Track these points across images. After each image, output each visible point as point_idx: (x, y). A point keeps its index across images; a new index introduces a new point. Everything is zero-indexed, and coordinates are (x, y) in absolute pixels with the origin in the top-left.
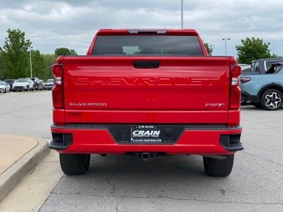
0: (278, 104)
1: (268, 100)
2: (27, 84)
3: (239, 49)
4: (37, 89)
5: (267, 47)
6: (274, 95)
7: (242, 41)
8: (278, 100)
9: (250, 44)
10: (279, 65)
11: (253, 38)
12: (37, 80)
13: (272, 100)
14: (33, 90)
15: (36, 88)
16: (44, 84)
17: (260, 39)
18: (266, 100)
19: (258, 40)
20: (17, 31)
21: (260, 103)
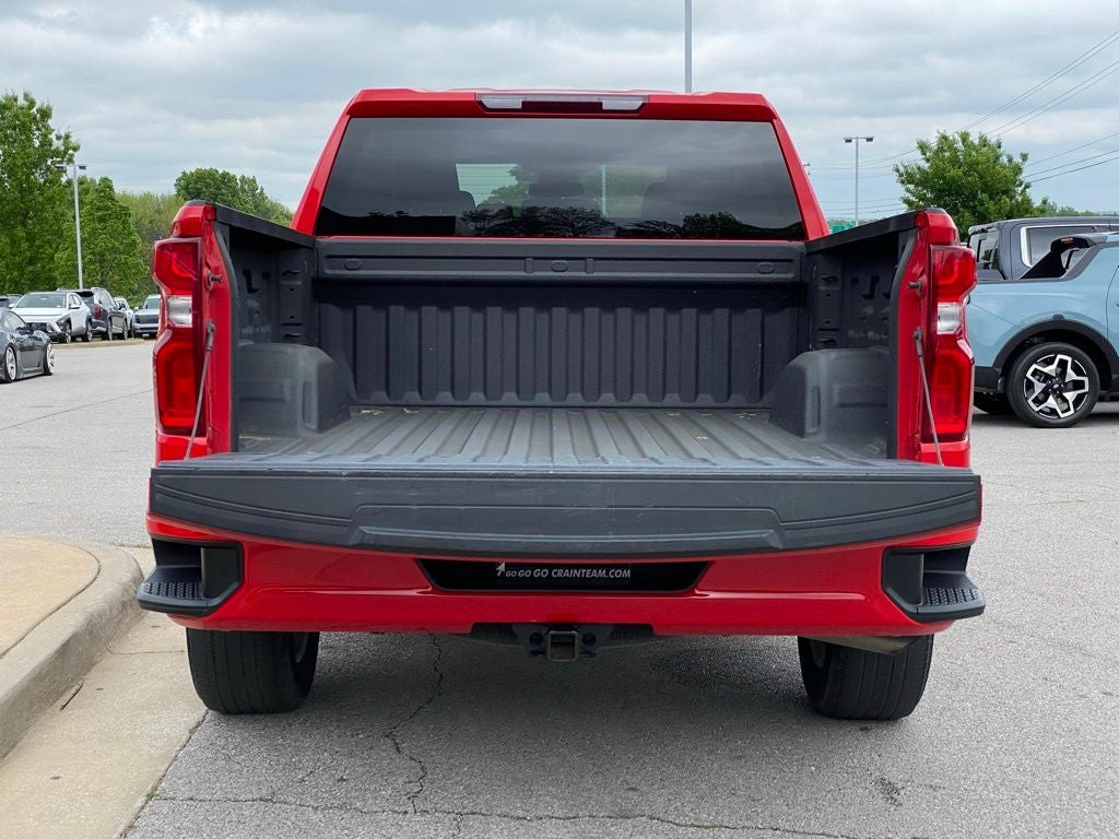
0: (1077, 401)
1: (1039, 387)
2: (62, 312)
3: (907, 178)
4: (104, 336)
5: (1018, 170)
6: (1063, 364)
7: (923, 147)
8: (1078, 385)
9: (955, 161)
10: (1082, 243)
11: (965, 137)
12: (101, 296)
13: (1055, 387)
14: (85, 338)
15: (100, 329)
16: (129, 313)
17: (993, 141)
18: (1030, 385)
19: (984, 142)
20: (21, 102)
21: (1003, 396)
